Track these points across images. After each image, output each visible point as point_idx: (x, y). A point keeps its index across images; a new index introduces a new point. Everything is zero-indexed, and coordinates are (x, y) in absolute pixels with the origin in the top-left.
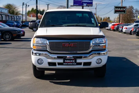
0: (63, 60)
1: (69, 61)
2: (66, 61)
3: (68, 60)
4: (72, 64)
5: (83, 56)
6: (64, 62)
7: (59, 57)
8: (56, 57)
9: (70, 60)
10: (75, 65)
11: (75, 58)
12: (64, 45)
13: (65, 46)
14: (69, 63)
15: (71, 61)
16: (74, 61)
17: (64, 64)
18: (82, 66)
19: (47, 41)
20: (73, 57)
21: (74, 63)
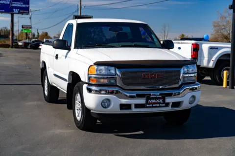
0: (145, 100)
1: (154, 101)
2: (149, 101)
3: (153, 99)
4: (158, 105)
5: (173, 92)
6: (147, 103)
8: (135, 95)
9: (156, 98)
10: (164, 106)
11: (164, 96)
12: (145, 76)
13: (146, 78)
14: (154, 103)
15: (158, 101)
16: (161, 101)
18: (169, 109)
19: (117, 69)
20: (160, 94)
21: (162, 104)
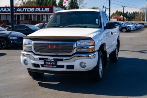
0: (43, 62)
1: (50, 63)
2: (46, 63)
3: (49, 62)
4: (52, 66)
5: (64, 58)
6: (45, 64)
7: (40, 59)
8: (38, 58)
9: (50, 62)
10: (55, 67)
11: (56, 61)
12: (47, 46)
13: (47, 48)
14: (49, 65)
15: (52, 63)
16: (54, 63)
17: (45, 66)
18: (64, 69)
19: (32, 41)
20: (54, 59)
21: (54, 66)
